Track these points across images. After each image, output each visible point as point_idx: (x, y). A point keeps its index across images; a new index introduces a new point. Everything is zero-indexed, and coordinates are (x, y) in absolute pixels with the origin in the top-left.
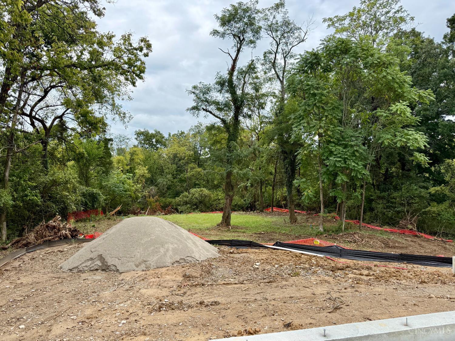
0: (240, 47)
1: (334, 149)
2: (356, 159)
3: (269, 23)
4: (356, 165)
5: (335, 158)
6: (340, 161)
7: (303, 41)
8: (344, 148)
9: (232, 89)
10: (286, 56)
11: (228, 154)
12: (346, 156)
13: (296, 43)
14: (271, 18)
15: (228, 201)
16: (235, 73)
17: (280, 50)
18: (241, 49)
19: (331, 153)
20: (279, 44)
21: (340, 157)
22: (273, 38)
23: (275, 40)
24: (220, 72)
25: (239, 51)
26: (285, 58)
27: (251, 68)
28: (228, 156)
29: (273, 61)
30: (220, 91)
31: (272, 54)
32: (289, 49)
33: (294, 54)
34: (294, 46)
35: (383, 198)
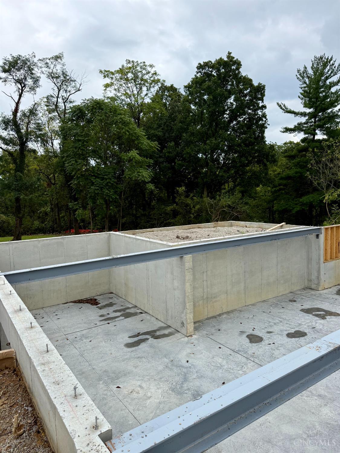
0: (22, 93)
7: (79, 90)
14: (52, 66)
17: (60, 95)
20: (60, 89)
22: (54, 83)
23: (57, 86)
25: (20, 96)
26: (64, 103)
34: (71, 94)
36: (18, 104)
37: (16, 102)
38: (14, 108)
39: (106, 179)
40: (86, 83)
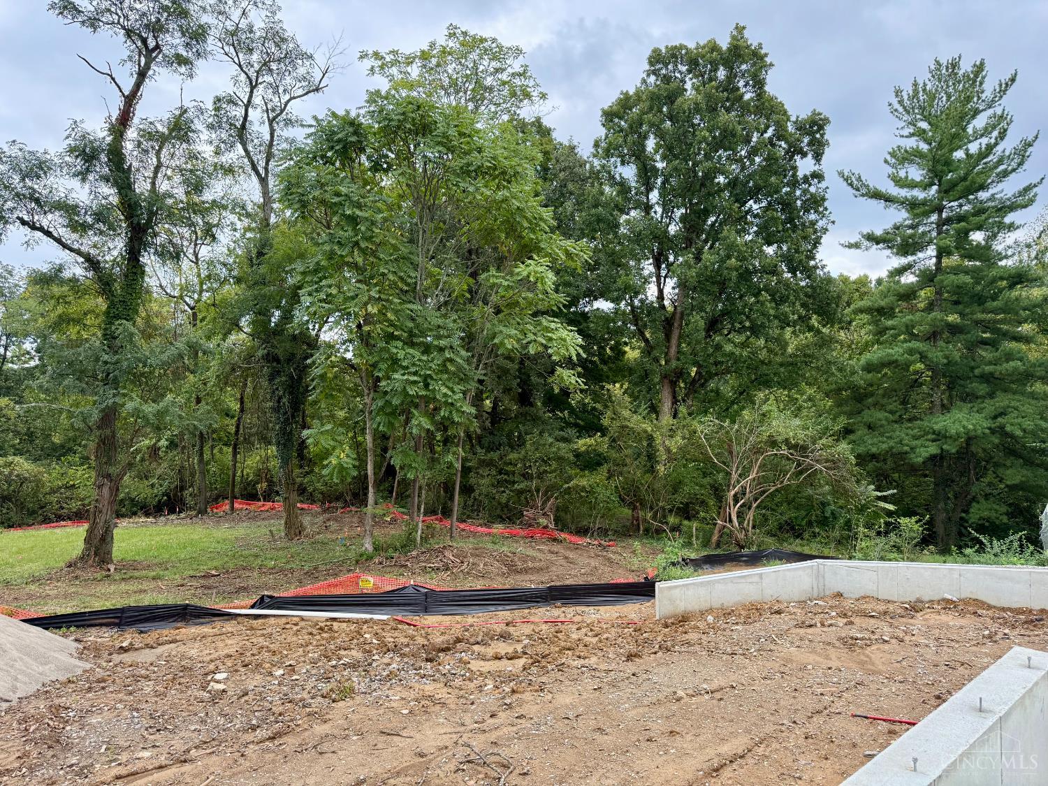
0: (148, 67)
1: (401, 355)
2: (449, 379)
3: (230, 25)
4: (450, 393)
5: (403, 375)
6: (415, 382)
7: (317, 90)
8: (423, 353)
9: (121, 176)
10: (274, 118)
11: (106, 357)
12: (428, 372)
13: (300, 92)
14: (236, 15)
15: (106, 491)
16: (131, 134)
17: (257, 100)
18: (150, 72)
19: (395, 363)
20: (256, 84)
21: (415, 374)
22: (240, 66)
23: (246, 74)
24: (82, 121)
25: (142, 75)
26: (271, 122)
27: (180, 129)
28: (106, 363)
29: (238, 124)
30: (83, 176)
31: (236, 104)
32: (283, 101)
33: (294, 118)
34: (294, 98)
35: (490, 464)
36: (130, 100)
37: (126, 93)
38: (115, 114)
39: (441, 350)
40: (339, 70)
